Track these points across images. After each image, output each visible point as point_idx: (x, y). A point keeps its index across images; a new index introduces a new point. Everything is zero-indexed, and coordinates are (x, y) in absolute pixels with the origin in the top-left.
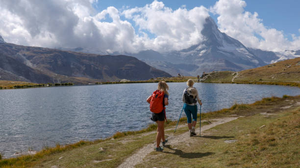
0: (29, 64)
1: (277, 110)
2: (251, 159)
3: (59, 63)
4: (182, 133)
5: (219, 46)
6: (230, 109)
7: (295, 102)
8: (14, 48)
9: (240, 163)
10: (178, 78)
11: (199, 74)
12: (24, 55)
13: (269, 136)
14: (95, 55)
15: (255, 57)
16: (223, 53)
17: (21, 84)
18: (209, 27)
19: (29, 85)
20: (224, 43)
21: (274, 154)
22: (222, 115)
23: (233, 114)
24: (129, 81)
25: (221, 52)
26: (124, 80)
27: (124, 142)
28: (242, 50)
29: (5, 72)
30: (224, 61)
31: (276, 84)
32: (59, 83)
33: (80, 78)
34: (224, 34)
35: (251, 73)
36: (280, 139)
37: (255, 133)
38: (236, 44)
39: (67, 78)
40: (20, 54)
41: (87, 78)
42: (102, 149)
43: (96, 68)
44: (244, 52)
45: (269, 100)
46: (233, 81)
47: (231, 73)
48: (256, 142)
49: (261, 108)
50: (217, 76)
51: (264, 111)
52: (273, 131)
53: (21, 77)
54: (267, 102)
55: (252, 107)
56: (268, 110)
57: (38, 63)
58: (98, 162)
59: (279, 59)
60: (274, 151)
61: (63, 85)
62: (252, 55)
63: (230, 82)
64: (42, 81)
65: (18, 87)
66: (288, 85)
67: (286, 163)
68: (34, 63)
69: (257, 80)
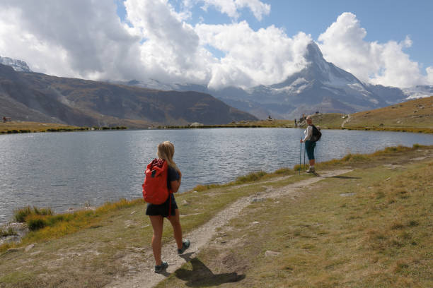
0: (65, 101)
1: (405, 162)
2: (376, 213)
3: (107, 100)
4: (283, 186)
5: (323, 81)
6: (342, 160)
7: (430, 153)
8: (43, 79)
9: (363, 216)
10: (269, 122)
12: (58, 89)
13: (398, 189)
14: (155, 90)
15: (374, 96)
16: (329, 90)
17: (56, 126)
18: (312, 52)
19: (68, 128)
20: (331, 76)
21: (406, 206)
22: (332, 167)
23: (347, 165)
24: (202, 125)
25: (325, 88)
26: (196, 124)
27: (211, 194)
28: (355, 87)
29: (32, 111)
30: (329, 100)
31: (404, 131)
32: (106, 126)
33: (136, 120)
34: (331, 64)
35: (368, 115)
36: (413, 191)
37: (379, 186)
38: (347, 78)
39: (116, 121)
40: (53, 88)
41: (145, 121)
42: (185, 202)
43: (157, 108)
44: (359, 88)
45: (395, 149)
46: (343, 126)
47: (340, 116)
48: (381, 195)
49: (384, 159)
50: (321, 120)
51: (388, 163)
52: (403, 183)
53: (54, 118)
54: (392, 153)
55: (371, 158)
56: (394, 162)
57: (78, 100)
59: (408, 98)
60: (407, 203)
61: (113, 129)
62: (369, 93)
63: (339, 128)
64: (85, 124)
65: (53, 131)
66: (421, 132)
67: (422, 215)
68: (71, 99)
69: (377, 125)
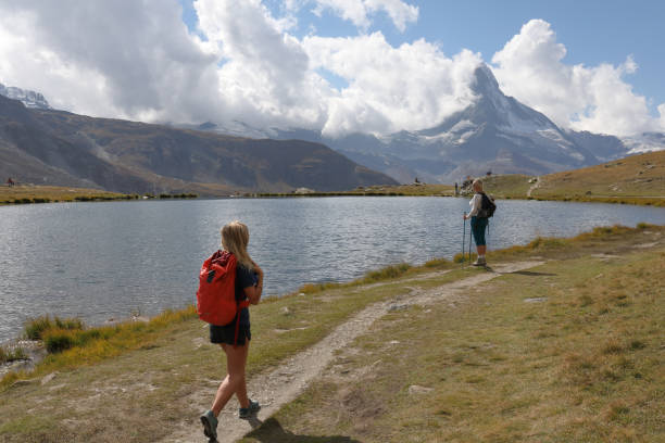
0: (103, 154)
1: (626, 251)
2: (580, 329)
3: (167, 152)
4: (437, 286)
5: (499, 124)
6: (528, 247)
8: (70, 121)
9: (560, 333)
10: (416, 188)
11: (457, 181)
12: (92, 136)
13: (614, 291)
15: (577, 148)
16: (509, 138)
17: (89, 193)
18: (483, 81)
19: (107, 196)
20: (511, 117)
21: (626, 319)
22: (512, 257)
23: (535, 255)
24: (313, 192)
25: (502, 136)
26: (303, 190)
27: (327, 298)
28: (549, 134)
29: (51, 170)
30: (508, 155)
31: (623, 203)
32: (166, 193)
33: (211, 185)
34: (511, 99)
35: (567, 178)
36: (636, 296)
37: (585, 286)
38: (537, 121)
39: (182, 185)
40: (83, 133)
41: (226, 186)
42: (286, 310)
43: (244, 165)
44: (557, 137)
45: (609, 231)
46: (529, 195)
47: (525, 179)
48: (587, 301)
49: (593, 246)
50: (496, 185)
51: (599, 252)
52: (622, 283)
53: (85, 180)
54: (605, 236)
55: (573, 244)
56: (607, 250)
57: (122, 153)
58: (283, 331)
59: (630, 152)
60: (627, 315)
61: (176, 197)
62: (570, 143)
63: (523, 197)
64: (132, 189)
65: (84, 199)
66: (649, 204)
67: (650, 332)
68: (112, 152)
69: (582, 194)
